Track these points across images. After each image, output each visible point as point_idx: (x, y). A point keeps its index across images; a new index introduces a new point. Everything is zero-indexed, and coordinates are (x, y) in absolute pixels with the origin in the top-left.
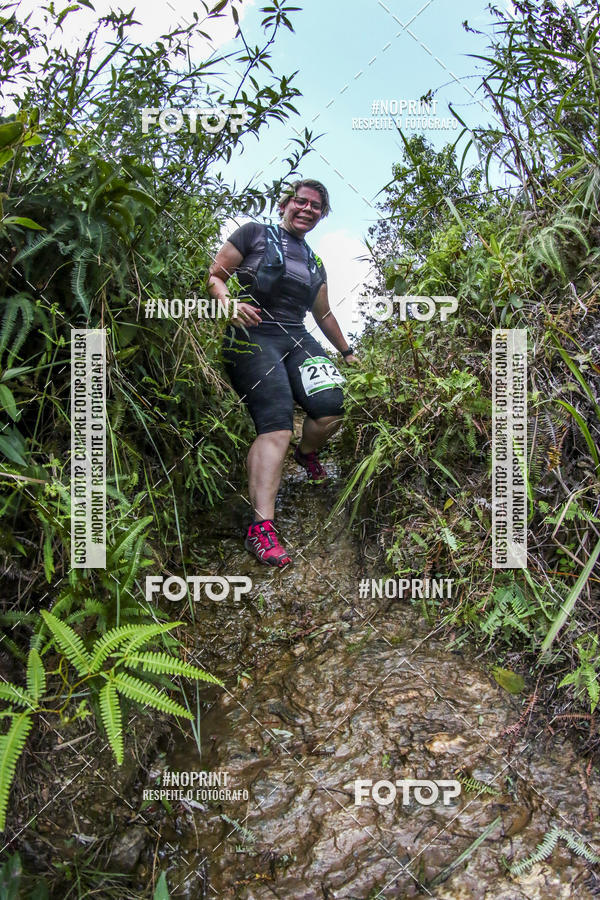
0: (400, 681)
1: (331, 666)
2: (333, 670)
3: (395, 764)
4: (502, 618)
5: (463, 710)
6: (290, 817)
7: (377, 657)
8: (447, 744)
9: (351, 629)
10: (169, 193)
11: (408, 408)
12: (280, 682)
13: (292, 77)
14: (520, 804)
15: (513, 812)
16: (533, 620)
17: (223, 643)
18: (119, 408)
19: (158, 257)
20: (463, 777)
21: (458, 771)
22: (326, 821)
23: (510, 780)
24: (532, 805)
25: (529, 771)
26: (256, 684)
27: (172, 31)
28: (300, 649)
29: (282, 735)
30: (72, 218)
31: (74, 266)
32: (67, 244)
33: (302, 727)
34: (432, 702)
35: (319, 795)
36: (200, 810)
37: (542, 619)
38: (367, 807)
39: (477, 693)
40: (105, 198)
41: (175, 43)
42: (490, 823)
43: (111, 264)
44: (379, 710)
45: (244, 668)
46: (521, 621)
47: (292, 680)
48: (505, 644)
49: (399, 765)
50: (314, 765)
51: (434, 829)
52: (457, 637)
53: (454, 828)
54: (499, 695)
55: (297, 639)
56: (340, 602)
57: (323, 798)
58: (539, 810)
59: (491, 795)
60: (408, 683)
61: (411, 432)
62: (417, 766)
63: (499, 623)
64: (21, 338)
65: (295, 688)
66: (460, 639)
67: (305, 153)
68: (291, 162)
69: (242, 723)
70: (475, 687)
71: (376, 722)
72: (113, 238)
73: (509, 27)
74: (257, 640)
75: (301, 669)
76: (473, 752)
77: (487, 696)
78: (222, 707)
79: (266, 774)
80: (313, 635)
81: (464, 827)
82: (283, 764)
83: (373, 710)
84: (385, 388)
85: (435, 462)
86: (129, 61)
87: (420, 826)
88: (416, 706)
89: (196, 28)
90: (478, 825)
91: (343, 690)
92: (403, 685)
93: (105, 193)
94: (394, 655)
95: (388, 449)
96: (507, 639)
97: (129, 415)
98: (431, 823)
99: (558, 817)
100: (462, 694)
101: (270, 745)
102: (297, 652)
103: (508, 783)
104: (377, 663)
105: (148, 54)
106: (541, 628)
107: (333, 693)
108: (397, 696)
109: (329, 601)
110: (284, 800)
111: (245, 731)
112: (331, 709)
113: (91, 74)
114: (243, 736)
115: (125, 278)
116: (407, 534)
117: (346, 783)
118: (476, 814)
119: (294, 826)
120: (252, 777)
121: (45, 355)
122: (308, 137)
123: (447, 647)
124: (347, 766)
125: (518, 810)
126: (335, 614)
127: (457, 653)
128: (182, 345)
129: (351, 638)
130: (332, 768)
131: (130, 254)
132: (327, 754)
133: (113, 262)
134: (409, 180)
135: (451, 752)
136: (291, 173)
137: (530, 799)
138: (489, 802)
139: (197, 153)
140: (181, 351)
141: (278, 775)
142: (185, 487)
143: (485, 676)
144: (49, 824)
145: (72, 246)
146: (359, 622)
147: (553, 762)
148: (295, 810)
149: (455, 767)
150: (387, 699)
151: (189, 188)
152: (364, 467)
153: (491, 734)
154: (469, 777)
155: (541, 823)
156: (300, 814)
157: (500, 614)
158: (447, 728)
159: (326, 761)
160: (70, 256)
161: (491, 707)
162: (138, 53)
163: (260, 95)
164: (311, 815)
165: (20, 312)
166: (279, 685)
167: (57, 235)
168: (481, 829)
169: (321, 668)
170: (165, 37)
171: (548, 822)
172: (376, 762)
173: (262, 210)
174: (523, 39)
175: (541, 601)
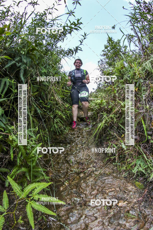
0: (110, 186)
1: (91, 181)
3: (108, 209)
5: (127, 194)
6: (79, 223)
7: (103, 179)
8: (123, 204)
9: (96, 170)
10: (47, 50)
11: (111, 109)
12: (76, 184)
13: (80, 19)
14: (142, 220)
16: (146, 169)
17: (61, 173)
18: (33, 109)
19: (44, 68)
20: (127, 213)
21: (125, 211)
22: (89, 225)
25: (145, 211)
26: (69, 185)
27: (48, 9)
28: (82, 175)
29: (77, 200)
30: (20, 56)
31: (21, 70)
32: (19, 64)
33: (83, 198)
34: (119, 192)
35: (87, 217)
36: (54, 221)
37: (149, 169)
40: (30, 51)
41: (48, 11)
42: (134, 226)
45: (66, 180)
46: (143, 169)
47: (80, 185)
48: (138, 175)
49: (109, 209)
50: (86, 209)
51: (119, 227)
52: (125, 173)
53: (124, 227)
55: (81, 172)
56: (93, 162)
57: (88, 218)
58: (147, 222)
59: (134, 218)
61: (113, 116)
62: (114, 209)
63: (137, 170)
64: (6, 89)
65: (80, 186)
66: (126, 174)
67: (84, 39)
68: (81, 41)
69: (66, 196)
70: (130, 187)
71: (103, 197)
72: (32, 62)
73: (134, 8)
74: (70, 172)
75: (82, 181)
76: (130, 206)
78: (60, 191)
79: (73, 211)
81: (127, 227)
83: (102, 193)
84: (105, 104)
85: (120, 124)
86: (36, 16)
87: (115, 226)
89: (54, 8)
90: (131, 226)
94: (108, 178)
95: (106, 121)
97: (36, 111)
98: (118, 225)
100: (127, 189)
101: (73, 203)
102: (81, 176)
103: (139, 214)
105: (41, 14)
106: (149, 171)
107: (91, 188)
108: (109, 190)
109: (90, 162)
110: (78, 218)
111: (67, 198)
112: (91, 193)
113: (26, 20)
115: (35, 73)
116: (112, 144)
118: (131, 223)
119: (80, 226)
120: (69, 212)
121: (12, 94)
122: (85, 35)
123: (123, 176)
124: (95, 209)
126: (91, 166)
128: (51, 91)
131: (36, 67)
133: (32, 69)
136: (80, 44)
137: (145, 219)
138: (134, 220)
139: (55, 39)
140: (50, 93)
141: (76, 212)
142: (51, 130)
143: (133, 184)
146: (98, 168)
148: (81, 222)
149: (125, 210)
150: (106, 191)
151: (53, 49)
152: (100, 126)
153: (135, 200)
154: (129, 213)
155: (148, 225)
157: (137, 167)
158: (123, 199)
160: (20, 67)
161: (135, 193)
162: (39, 14)
163: (71, 24)
164: (85, 223)
165: (5, 83)
166: (76, 185)
167: (16, 61)
168: (132, 227)
169: (88, 181)
170: (46, 10)
171: (150, 225)
172: (103, 208)
173: (72, 55)
174: (138, 11)
175: (149, 164)
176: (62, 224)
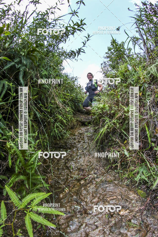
0: (111, 193)
1: (91, 188)
2: (92, 189)
3: (109, 217)
4: (140, 176)
5: (129, 202)
8: (124, 212)
9: (97, 177)
10: (48, 52)
11: (114, 114)
13: (84, 20)
14: (144, 229)
15: (142, 232)
16: (149, 177)
18: (32, 113)
19: (45, 70)
20: (128, 222)
22: (90, 233)
23: (142, 222)
24: (148, 230)
25: (147, 220)
27: (50, 8)
28: (82, 182)
29: (77, 208)
30: (20, 58)
31: (20, 72)
32: (18, 65)
34: (120, 200)
35: (88, 226)
37: (152, 177)
38: (101, 230)
39: (133, 197)
40: (30, 52)
41: (51, 11)
43: (31, 71)
44: (105, 201)
46: (146, 177)
49: (110, 217)
50: (86, 217)
54: (139, 198)
55: (82, 179)
58: (150, 231)
60: (113, 194)
61: (115, 121)
62: (116, 218)
63: (140, 178)
65: (81, 194)
66: (128, 181)
67: (88, 40)
68: (84, 43)
70: (132, 196)
72: (32, 64)
73: (140, 10)
75: (83, 188)
77: (135, 198)
79: (73, 219)
80: (86, 178)
82: (77, 216)
83: (103, 201)
84: (108, 108)
85: (122, 130)
86: (38, 15)
88: (116, 201)
89: (56, 7)
91: (95, 195)
92: (112, 195)
93: (30, 51)
95: (109, 126)
96: (142, 182)
97: (35, 115)
99: (155, 233)
100: (129, 198)
101: (74, 210)
102: (82, 183)
103: (141, 223)
104: (105, 188)
105: (43, 14)
106: (151, 179)
107: (92, 196)
108: (110, 198)
109: (91, 168)
113: (27, 19)
114: (66, 207)
115: (35, 75)
117: (96, 222)
118: (132, 232)
120: (69, 220)
121: (11, 97)
122: (89, 36)
125: (144, 231)
126: (92, 172)
127: (127, 185)
128: (51, 94)
129: (97, 180)
130: (91, 218)
131: (37, 69)
132: (90, 214)
133: (32, 70)
134: (112, 51)
135: (125, 214)
136: (83, 46)
137: (147, 228)
138: (136, 229)
139: (56, 40)
140: (51, 96)
141: (76, 220)
142: (51, 135)
143: (135, 192)
144: (10, 232)
145: (20, 66)
146: (99, 175)
147: (154, 217)
148: (81, 230)
149: (126, 219)
150: (108, 199)
151: (54, 51)
152: (102, 131)
153: (136, 209)
155: (150, 235)
156: (82, 231)
157: (140, 175)
159: (90, 216)
160: (19, 69)
162: (41, 13)
163: (74, 25)
165: (4, 85)
167: (16, 62)
170: (48, 9)
172: (104, 216)
173: (75, 57)
174: (144, 13)
175: (152, 172)
176: (62, 233)
